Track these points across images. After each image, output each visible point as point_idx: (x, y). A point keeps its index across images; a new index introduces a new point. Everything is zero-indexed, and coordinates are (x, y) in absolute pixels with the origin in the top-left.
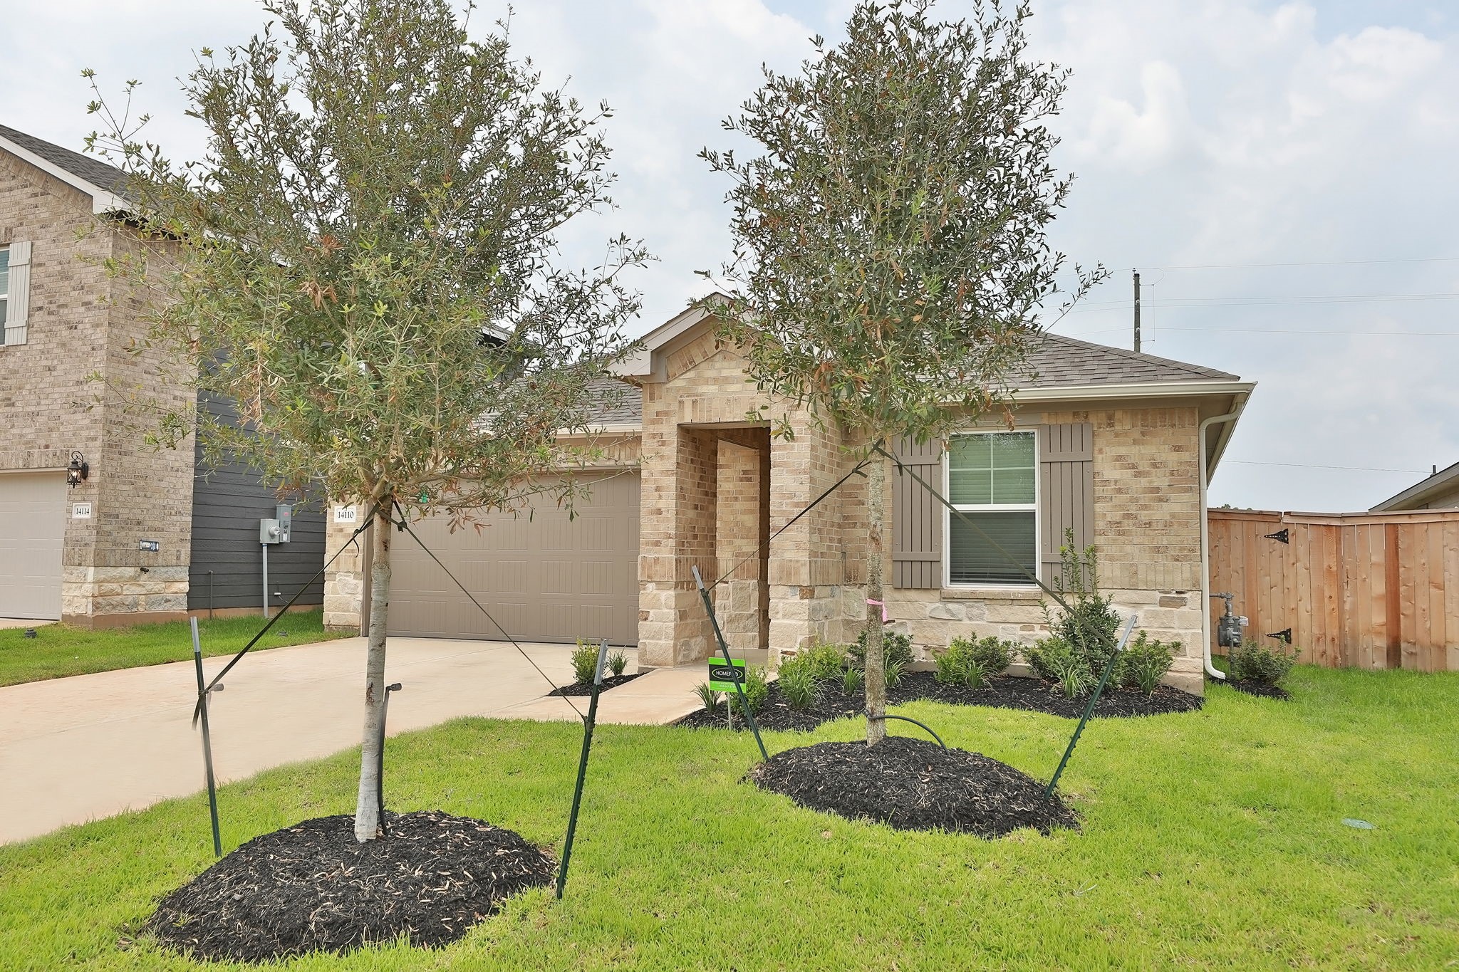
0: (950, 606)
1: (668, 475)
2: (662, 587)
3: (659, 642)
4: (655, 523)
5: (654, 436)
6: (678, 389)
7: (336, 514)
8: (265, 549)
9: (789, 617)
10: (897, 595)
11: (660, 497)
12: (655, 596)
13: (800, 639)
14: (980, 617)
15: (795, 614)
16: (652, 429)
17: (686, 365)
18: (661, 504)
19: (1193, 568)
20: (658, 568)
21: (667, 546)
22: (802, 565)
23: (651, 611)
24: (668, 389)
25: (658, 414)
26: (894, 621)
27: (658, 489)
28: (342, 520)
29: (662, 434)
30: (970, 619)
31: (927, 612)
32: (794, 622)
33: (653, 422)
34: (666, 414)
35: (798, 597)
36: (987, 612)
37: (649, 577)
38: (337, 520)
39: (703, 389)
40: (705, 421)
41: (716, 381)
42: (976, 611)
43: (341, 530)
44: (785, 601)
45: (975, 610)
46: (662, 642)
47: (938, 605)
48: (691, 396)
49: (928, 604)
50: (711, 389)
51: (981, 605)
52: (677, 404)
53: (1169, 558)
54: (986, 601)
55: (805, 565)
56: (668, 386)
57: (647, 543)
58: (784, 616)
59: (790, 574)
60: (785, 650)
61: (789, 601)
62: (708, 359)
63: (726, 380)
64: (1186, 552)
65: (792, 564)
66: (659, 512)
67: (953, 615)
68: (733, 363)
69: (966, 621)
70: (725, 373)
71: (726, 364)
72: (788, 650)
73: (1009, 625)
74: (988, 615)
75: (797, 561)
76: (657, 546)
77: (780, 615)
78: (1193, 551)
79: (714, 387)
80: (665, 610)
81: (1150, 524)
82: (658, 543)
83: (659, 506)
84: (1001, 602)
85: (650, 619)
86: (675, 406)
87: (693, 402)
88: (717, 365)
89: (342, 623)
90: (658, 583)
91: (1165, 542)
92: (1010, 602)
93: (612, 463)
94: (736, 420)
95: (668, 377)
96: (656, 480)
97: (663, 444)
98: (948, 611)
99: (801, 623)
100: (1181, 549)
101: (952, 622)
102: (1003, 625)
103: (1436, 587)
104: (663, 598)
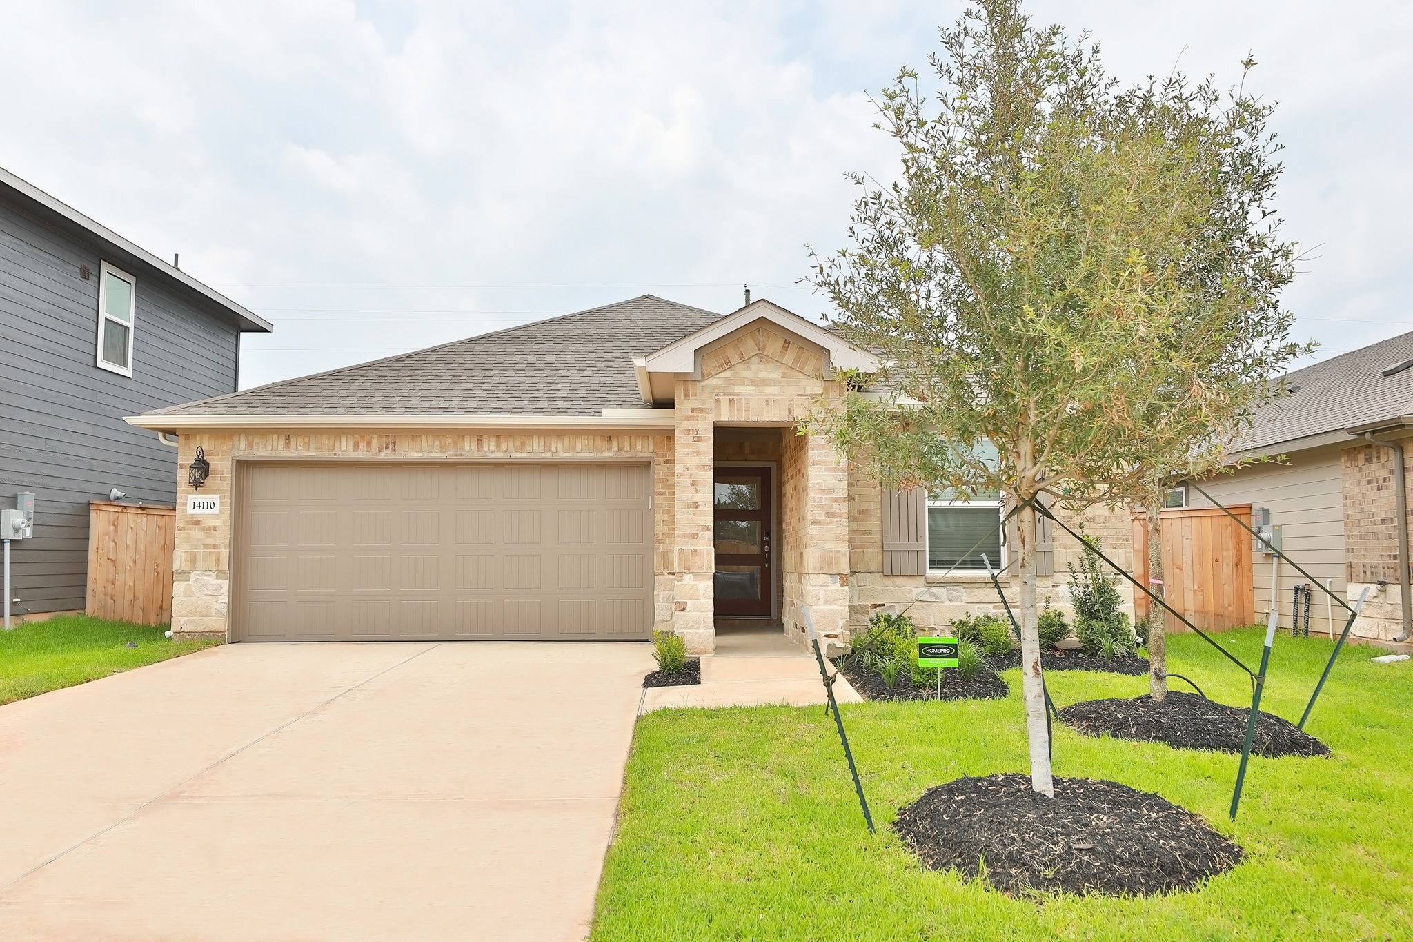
0: (934, 590)
1: (705, 470)
2: (700, 578)
3: (698, 631)
4: (692, 516)
5: (689, 432)
6: (714, 388)
7: (190, 505)
8: (7, 546)
9: (831, 603)
10: (887, 581)
11: (696, 491)
12: (692, 586)
13: (841, 622)
14: (959, 599)
15: (836, 600)
16: (687, 425)
17: (721, 365)
18: (698, 498)
19: (1127, 554)
20: (696, 559)
21: (705, 538)
22: (842, 555)
23: (689, 602)
24: (703, 388)
25: (692, 410)
26: (884, 605)
27: (694, 483)
28: (197, 511)
29: (697, 431)
30: (951, 601)
31: (914, 596)
32: (835, 607)
33: (688, 418)
34: (702, 411)
35: (838, 584)
36: (964, 594)
37: (686, 568)
38: (190, 511)
39: (740, 389)
40: (743, 420)
41: (753, 382)
42: (955, 594)
43: (198, 523)
44: (827, 588)
45: (954, 592)
46: (701, 631)
47: (922, 589)
48: (727, 395)
49: (913, 589)
50: (748, 389)
51: (960, 588)
52: (713, 402)
53: (1109, 546)
54: (964, 585)
55: (845, 555)
56: (702, 384)
57: (683, 536)
58: (826, 602)
59: (831, 563)
60: (827, 633)
61: (830, 588)
62: (744, 360)
63: (764, 382)
64: (1121, 542)
65: (833, 554)
66: (696, 505)
67: (937, 598)
68: (770, 367)
69: (947, 603)
70: (762, 375)
71: (762, 366)
72: (831, 633)
73: (983, 605)
74: (966, 598)
75: (838, 552)
76: (694, 538)
77: (821, 601)
78: (1127, 540)
79: (753, 388)
80: (703, 600)
81: (1094, 518)
82: (695, 536)
83: (696, 500)
84: (977, 586)
85: (687, 609)
86: (711, 404)
87: (730, 401)
88: (754, 367)
89: (200, 628)
90: (695, 574)
91: (1105, 534)
92: (984, 585)
93: (548, 455)
94: (774, 420)
95: (703, 375)
96: (691, 475)
97: (699, 440)
98: (932, 594)
99: (843, 608)
100: (1118, 539)
101: (935, 604)
102: (979, 605)
103: (1177, 568)
104: (701, 591)
